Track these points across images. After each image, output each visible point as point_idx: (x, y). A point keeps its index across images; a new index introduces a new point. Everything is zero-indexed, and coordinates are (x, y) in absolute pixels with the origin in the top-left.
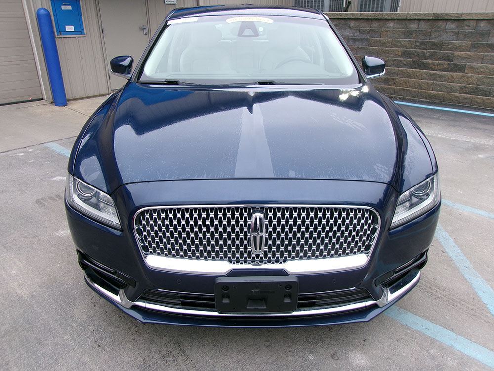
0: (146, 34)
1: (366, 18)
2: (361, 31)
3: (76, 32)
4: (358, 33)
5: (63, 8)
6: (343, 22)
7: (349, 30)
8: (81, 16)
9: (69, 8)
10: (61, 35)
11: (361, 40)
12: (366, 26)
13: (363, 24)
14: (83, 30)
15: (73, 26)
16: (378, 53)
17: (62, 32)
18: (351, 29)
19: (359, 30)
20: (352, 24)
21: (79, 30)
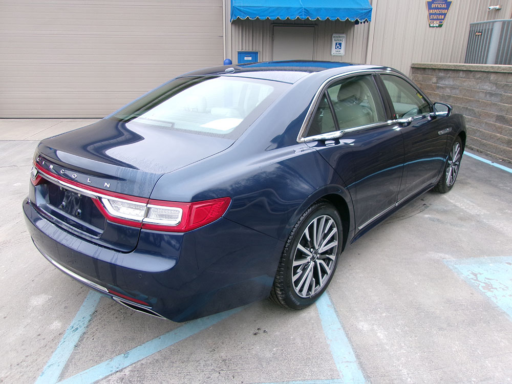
1: (502, 71)
2: (497, 85)
4: (495, 88)
5: (246, 58)
6: (485, 74)
7: (488, 83)
9: (250, 58)
11: (496, 95)
12: (502, 80)
13: (500, 79)
16: (507, 111)
18: (490, 83)
19: (496, 84)
20: (492, 77)
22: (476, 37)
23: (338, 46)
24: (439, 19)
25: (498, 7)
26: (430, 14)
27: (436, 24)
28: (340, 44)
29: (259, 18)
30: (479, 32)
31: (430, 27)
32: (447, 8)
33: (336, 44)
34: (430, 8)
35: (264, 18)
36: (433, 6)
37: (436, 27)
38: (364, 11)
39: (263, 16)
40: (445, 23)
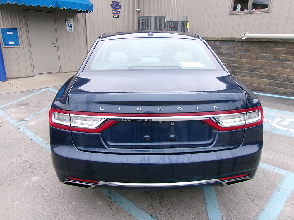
0: (55, 46)
3: (15, 45)
5: (8, 33)
8: (18, 37)
9: (12, 33)
10: (6, 46)
14: (19, 44)
15: (13, 42)
17: (6, 44)
21: (17, 44)
22: (143, 23)
23: (70, 26)
24: (117, 14)
25: (139, 10)
26: (113, 11)
27: (116, 16)
28: (71, 25)
29: (25, 4)
30: (144, 21)
31: (114, 17)
32: (120, 8)
33: (69, 24)
34: (112, 8)
35: (29, 5)
36: (114, 6)
37: (117, 17)
38: (89, 6)
39: (27, 3)
40: (120, 15)
